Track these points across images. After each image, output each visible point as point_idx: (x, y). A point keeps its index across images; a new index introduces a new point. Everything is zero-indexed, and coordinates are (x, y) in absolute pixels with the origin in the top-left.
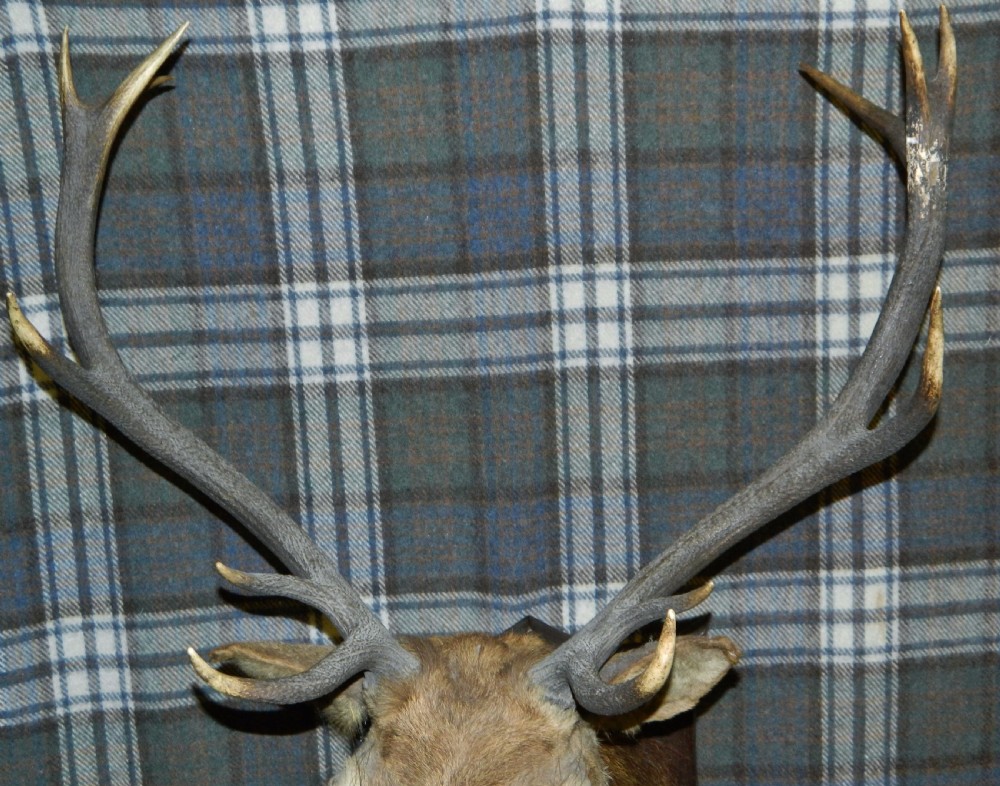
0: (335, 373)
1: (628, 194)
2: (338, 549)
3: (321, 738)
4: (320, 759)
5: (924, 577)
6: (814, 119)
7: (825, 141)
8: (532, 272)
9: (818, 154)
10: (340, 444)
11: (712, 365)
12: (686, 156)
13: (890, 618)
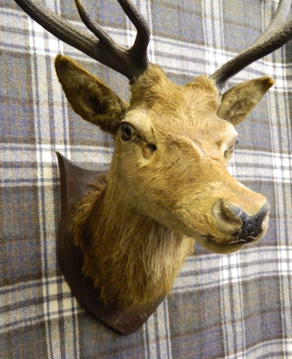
0: (50, 52)
1: (151, 12)
2: (50, 124)
3: (41, 207)
4: (40, 217)
5: (240, 153)
6: (201, 5)
7: (205, 12)
8: (122, 31)
9: (203, 16)
10: (51, 81)
11: (179, 75)
12: (168, 5)
13: (233, 166)
